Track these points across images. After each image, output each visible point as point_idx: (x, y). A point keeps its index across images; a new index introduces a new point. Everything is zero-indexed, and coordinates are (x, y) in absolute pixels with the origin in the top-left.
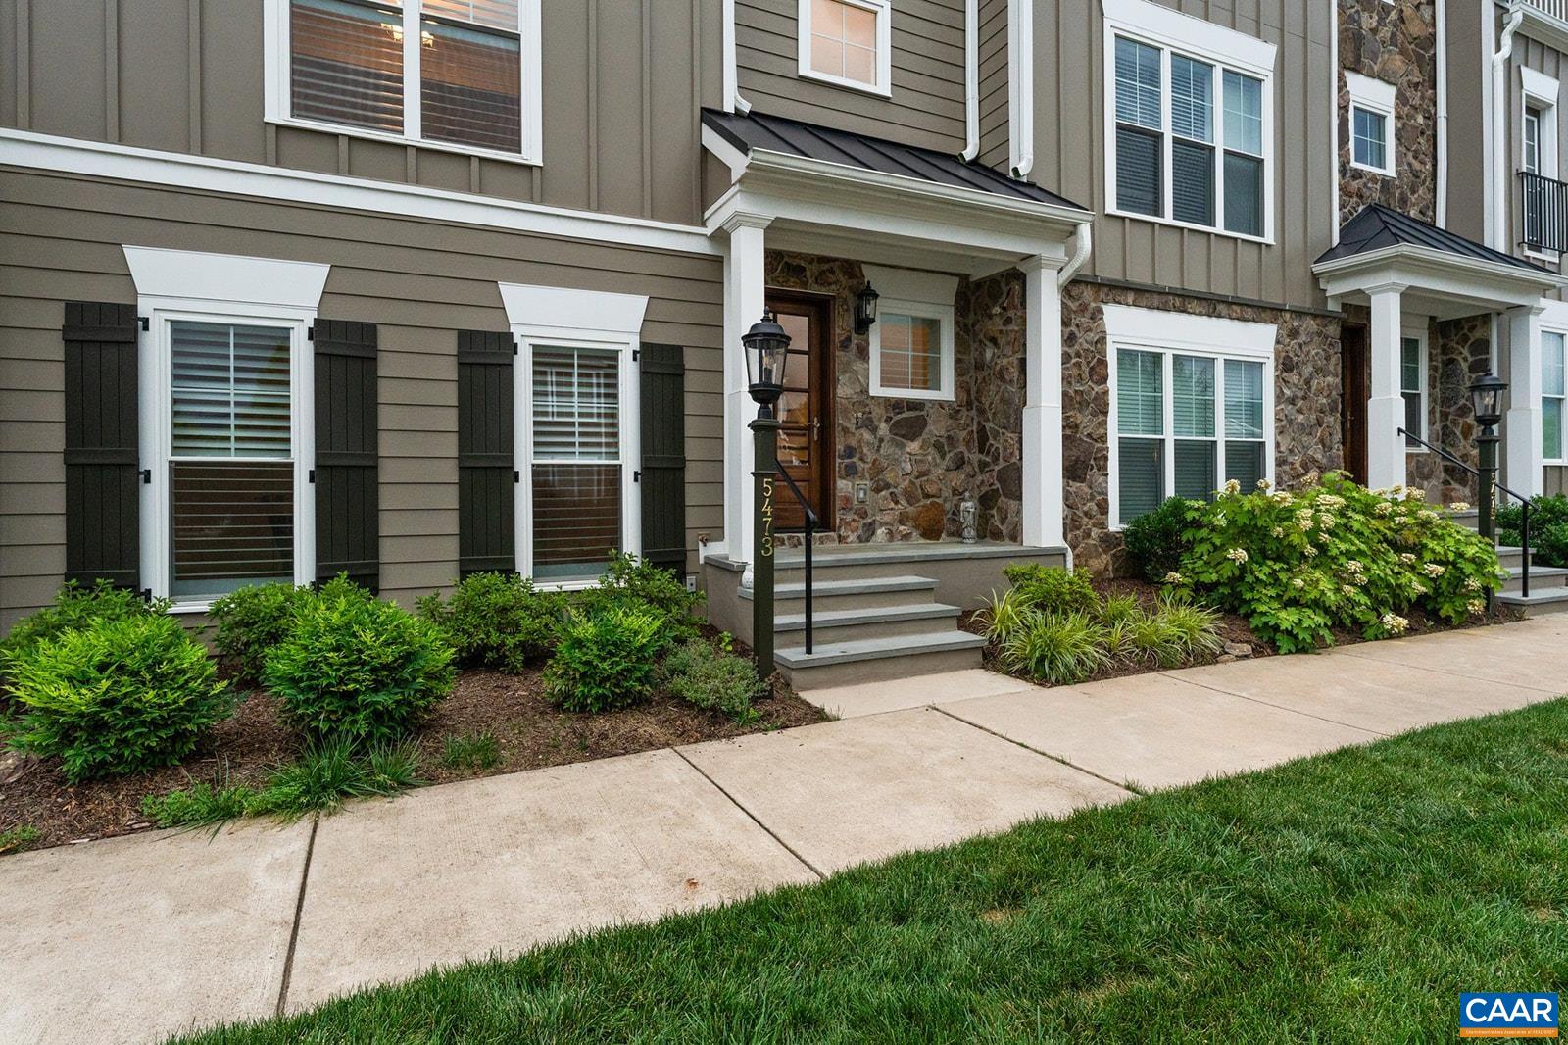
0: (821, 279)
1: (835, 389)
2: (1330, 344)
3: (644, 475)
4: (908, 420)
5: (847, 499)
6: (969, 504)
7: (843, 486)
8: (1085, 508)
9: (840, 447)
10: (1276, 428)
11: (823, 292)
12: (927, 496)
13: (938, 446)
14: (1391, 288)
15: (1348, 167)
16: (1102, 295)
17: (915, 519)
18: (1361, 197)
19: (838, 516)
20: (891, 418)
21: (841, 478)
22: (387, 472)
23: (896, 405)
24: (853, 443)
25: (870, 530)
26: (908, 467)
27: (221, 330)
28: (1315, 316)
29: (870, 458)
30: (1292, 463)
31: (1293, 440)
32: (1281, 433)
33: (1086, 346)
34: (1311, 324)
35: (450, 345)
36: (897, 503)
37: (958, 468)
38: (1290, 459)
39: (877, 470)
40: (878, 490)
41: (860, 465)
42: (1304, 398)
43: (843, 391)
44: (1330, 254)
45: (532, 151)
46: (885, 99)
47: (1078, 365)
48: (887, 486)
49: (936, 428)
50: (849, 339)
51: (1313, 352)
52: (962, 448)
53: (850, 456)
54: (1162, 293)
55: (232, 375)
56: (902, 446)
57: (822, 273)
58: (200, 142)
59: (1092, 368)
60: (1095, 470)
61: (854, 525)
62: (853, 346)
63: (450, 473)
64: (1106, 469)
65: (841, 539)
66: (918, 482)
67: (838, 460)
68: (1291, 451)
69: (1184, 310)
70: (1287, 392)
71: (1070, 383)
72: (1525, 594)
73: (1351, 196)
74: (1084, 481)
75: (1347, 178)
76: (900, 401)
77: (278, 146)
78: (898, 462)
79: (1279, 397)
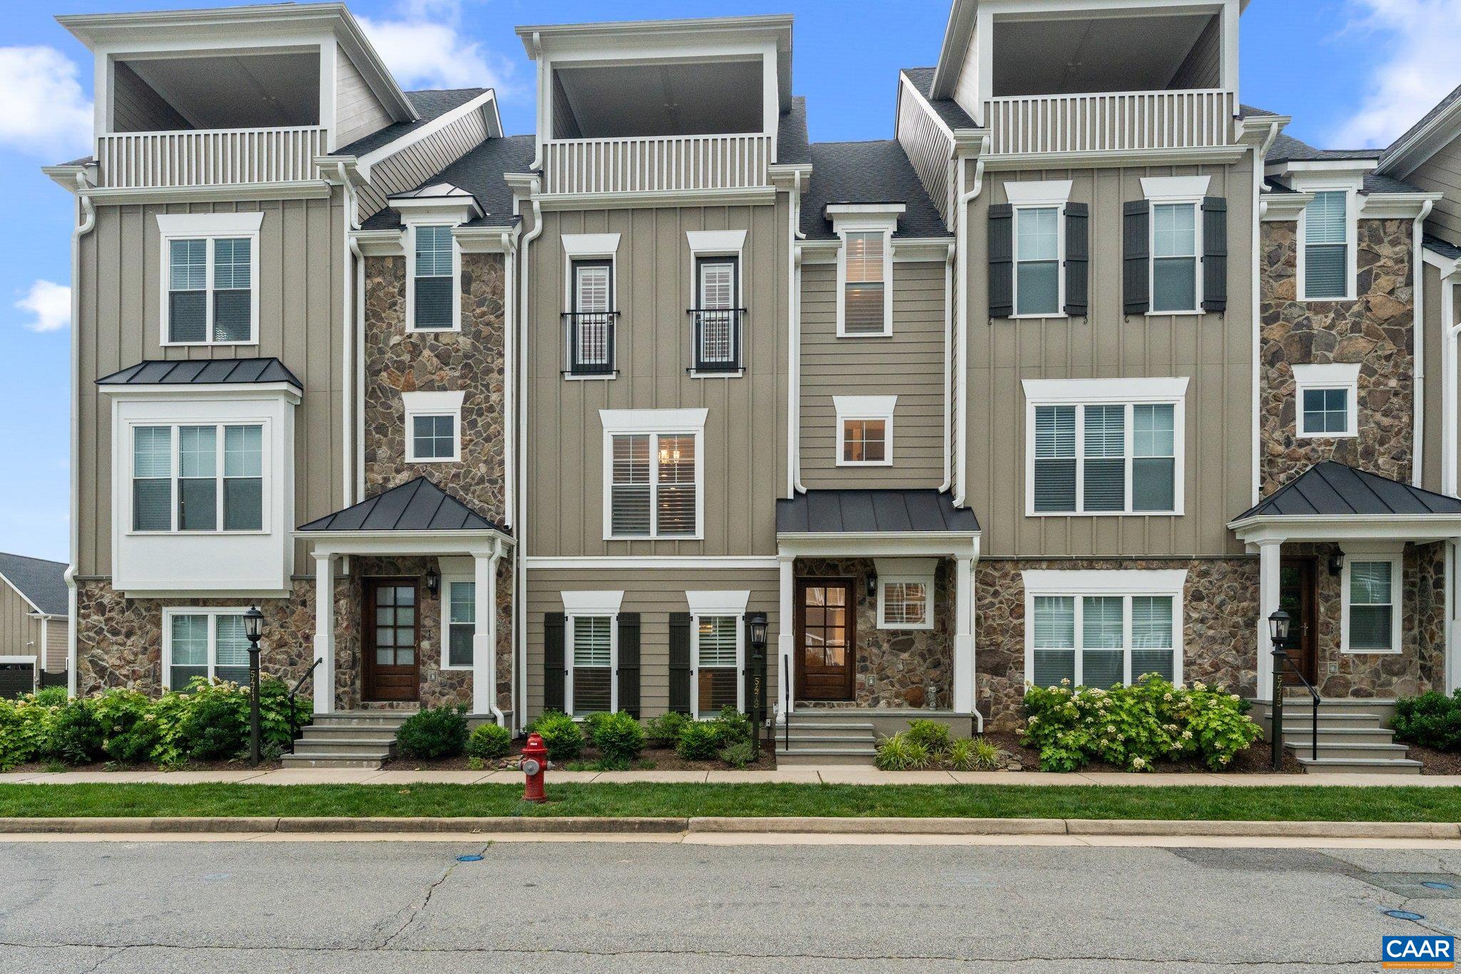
0: (847, 570)
1: (856, 626)
2: (1246, 579)
3: (748, 672)
4: (902, 641)
5: (862, 684)
6: (932, 688)
7: (860, 677)
8: (1005, 692)
9: (858, 657)
10: (1184, 640)
11: (849, 576)
12: (913, 683)
13: (922, 655)
15: (1293, 439)
16: (1020, 565)
17: (905, 696)
18: (1309, 459)
19: (857, 693)
20: (890, 640)
21: (859, 673)
22: (643, 671)
23: (894, 633)
24: (866, 654)
25: (876, 702)
26: (901, 667)
27: (590, 618)
28: (1227, 560)
29: (877, 661)
30: (1200, 664)
31: (1202, 648)
32: (1188, 644)
33: (1007, 597)
34: (1225, 567)
35: (666, 619)
36: (893, 686)
37: (935, 667)
38: (1199, 661)
39: (881, 669)
40: (881, 679)
41: (870, 666)
42: (1216, 618)
43: (861, 626)
44: (1250, 512)
45: (699, 534)
46: (890, 467)
47: (1000, 608)
48: (888, 677)
49: (920, 645)
50: (864, 599)
51: (1225, 586)
52: (939, 656)
53: (864, 661)
54: (1070, 559)
55: (592, 634)
56: (897, 656)
57: (847, 567)
58: (583, 551)
59: (1012, 610)
60: (1013, 669)
61: (865, 698)
62: (867, 603)
63: (665, 671)
64: (1023, 669)
65: (858, 705)
66: (907, 675)
67: (857, 664)
68: (1200, 656)
69: (1093, 568)
70: (1195, 615)
71: (994, 620)
72: (1315, 758)
73: (1298, 460)
74: (1004, 676)
75: (1292, 447)
76: (897, 630)
77: (608, 548)
78: (895, 664)
79: (1187, 619)
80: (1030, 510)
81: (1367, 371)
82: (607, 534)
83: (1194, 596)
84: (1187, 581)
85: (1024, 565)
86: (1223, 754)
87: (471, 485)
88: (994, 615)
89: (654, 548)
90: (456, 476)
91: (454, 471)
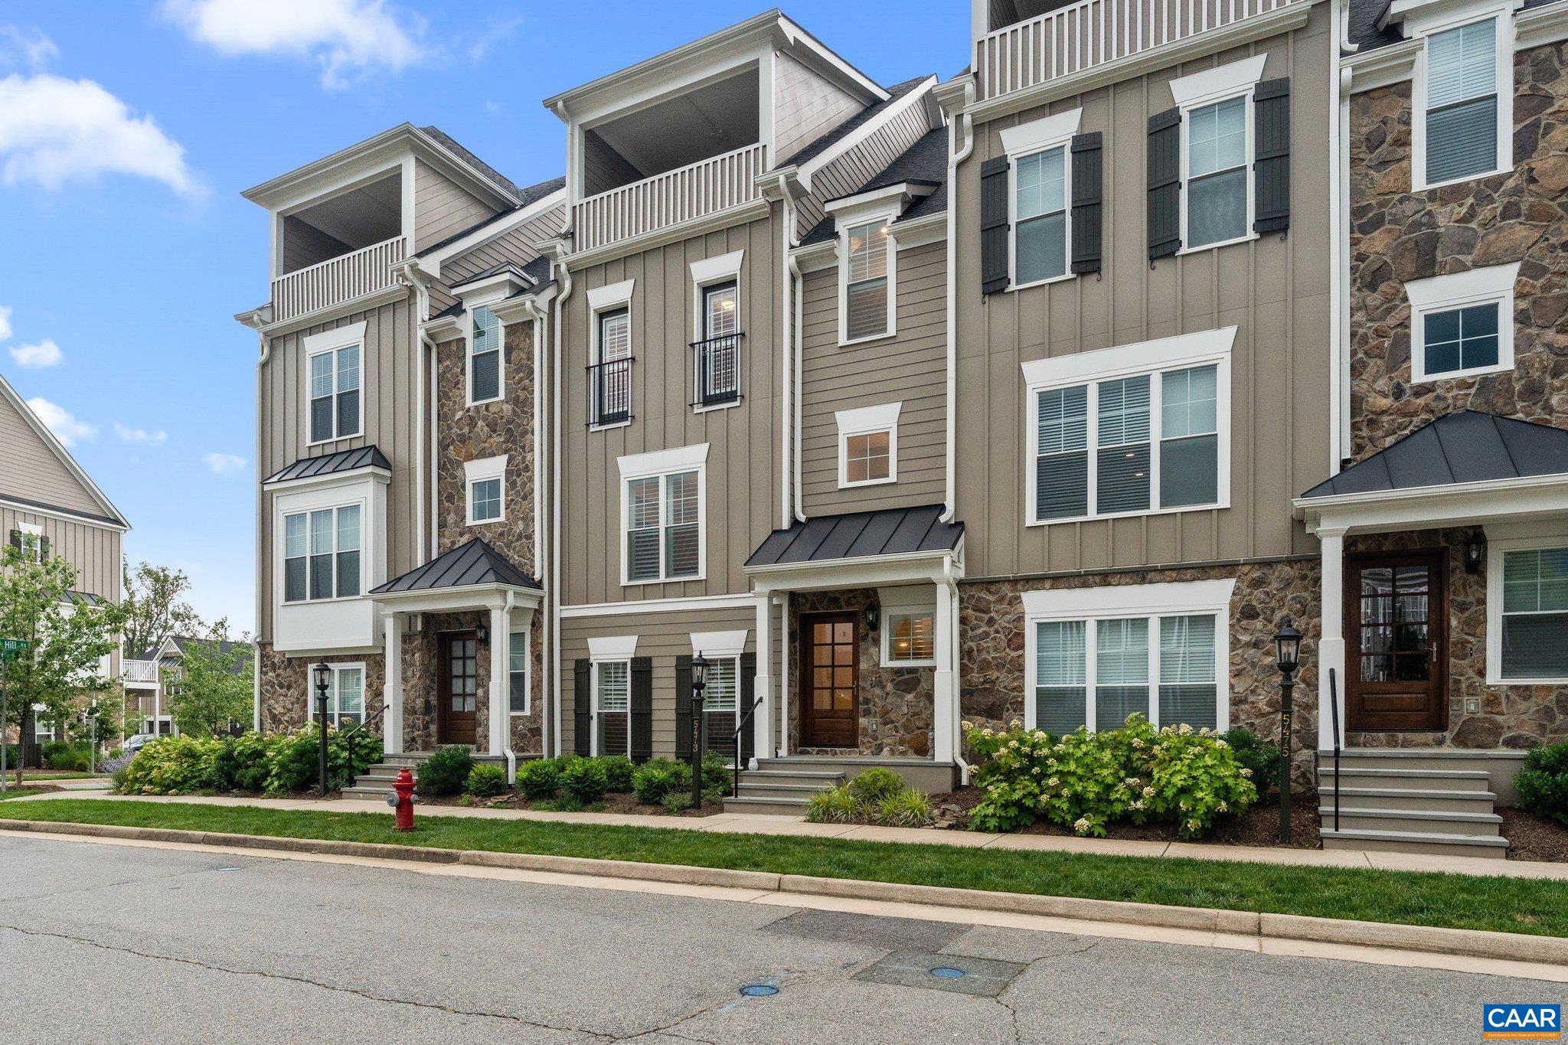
0: (849, 604)
1: (861, 665)
4: (907, 680)
5: (865, 729)
7: (863, 721)
9: (861, 698)
10: (1230, 671)
11: (852, 609)
12: (918, 728)
13: (928, 696)
14: (1334, 532)
15: (1406, 386)
16: (1019, 586)
17: (910, 741)
18: (1432, 412)
19: (860, 738)
20: (894, 680)
21: (862, 717)
22: (655, 716)
23: (899, 672)
24: (869, 696)
25: (879, 749)
26: (905, 710)
27: (611, 664)
28: (1290, 562)
29: (880, 703)
30: (1253, 703)
31: (1256, 680)
32: (1236, 676)
33: (1004, 624)
34: (1287, 572)
35: (674, 662)
36: (897, 732)
38: (1251, 698)
39: (885, 713)
40: (885, 724)
41: (873, 709)
42: (1275, 641)
43: (863, 665)
44: (1323, 487)
45: (702, 574)
46: (895, 484)
47: (994, 639)
48: (892, 722)
49: (927, 684)
50: (867, 635)
53: (867, 704)
54: (1079, 575)
55: (613, 679)
56: (902, 697)
57: (849, 599)
58: (604, 597)
59: (1010, 640)
60: (1011, 711)
61: (868, 745)
63: (672, 716)
64: (1023, 710)
65: (861, 753)
66: (912, 719)
67: (860, 706)
68: (1253, 692)
69: (1109, 584)
70: (1245, 638)
71: (988, 652)
72: (1337, 830)
73: (1415, 414)
74: (1001, 719)
75: (1405, 398)
76: (902, 668)
77: (626, 594)
78: (899, 707)
79: (1235, 643)
80: (1031, 519)
81: (1530, 271)
82: (624, 581)
83: (1244, 613)
84: (1234, 594)
85: (1024, 586)
86: (1191, 818)
87: (512, 542)
88: (988, 647)
89: (664, 591)
90: (502, 534)
91: (500, 530)
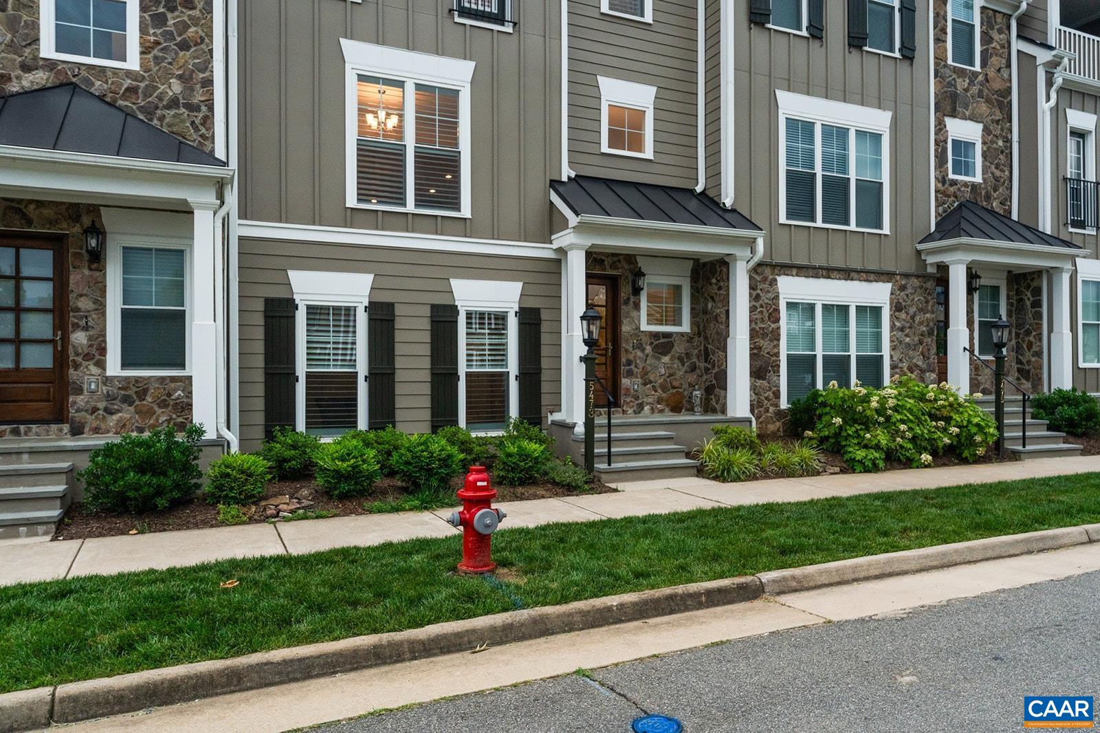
0: (613, 266)
1: (621, 327)
2: (929, 293)
3: (521, 378)
4: (663, 344)
5: (628, 390)
6: (698, 392)
7: (625, 382)
8: (766, 395)
9: (623, 360)
10: (891, 346)
11: (614, 273)
12: (674, 388)
13: (680, 359)
14: (959, 262)
15: (947, 178)
16: (776, 271)
17: (667, 401)
18: (956, 197)
19: (623, 399)
20: (652, 343)
21: (624, 377)
22: (399, 376)
23: (656, 335)
24: (631, 357)
25: (641, 408)
26: (663, 371)
27: (328, 308)
28: (917, 277)
29: (641, 366)
30: (901, 368)
31: (902, 353)
32: (893, 349)
33: (767, 301)
34: (915, 282)
35: (427, 311)
36: (656, 391)
37: (692, 371)
38: (900, 365)
39: (645, 373)
40: (645, 384)
41: (635, 370)
42: (910, 327)
43: (626, 328)
44: (929, 238)
45: (466, 211)
46: (651, 161)
47: (761, 312)
48: (651, 382)
49: (679, 349)
50: (629, 299)
51: (916, 299)
52: (695, 360)
53: (629, 365)
54: (814, 268)
56: (659, 359)
57: (614, 262)
59: (770, 314)
60: (772, 373)
61: (631, 404)
62: (631, 302)
63: (426, 376)
64: (779, 372)
65: (624, 412)
66: (668, 380)
67: (622, 367)
68: (901, 360)
69: (829, 277)
70: (898, 324)
71: (756, 323)
72: (1024, 447)
73: (949, 196)
74: (764, 379)
75: (946, 186)
76: (659, 332)
77: (352, 218)
78: (656, 368)
79: (893, 327)
80: (783, 219)
81: (986, 130)
82: (352, 201)
83: (897, 307)
84: (892, 294)
85: (779, 271)
86: (980, 447)
87: (157, 108)
88: (757, 319)
90: (132, 90)
91: (128, 83)
